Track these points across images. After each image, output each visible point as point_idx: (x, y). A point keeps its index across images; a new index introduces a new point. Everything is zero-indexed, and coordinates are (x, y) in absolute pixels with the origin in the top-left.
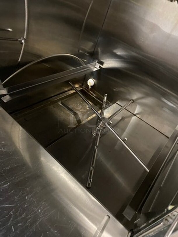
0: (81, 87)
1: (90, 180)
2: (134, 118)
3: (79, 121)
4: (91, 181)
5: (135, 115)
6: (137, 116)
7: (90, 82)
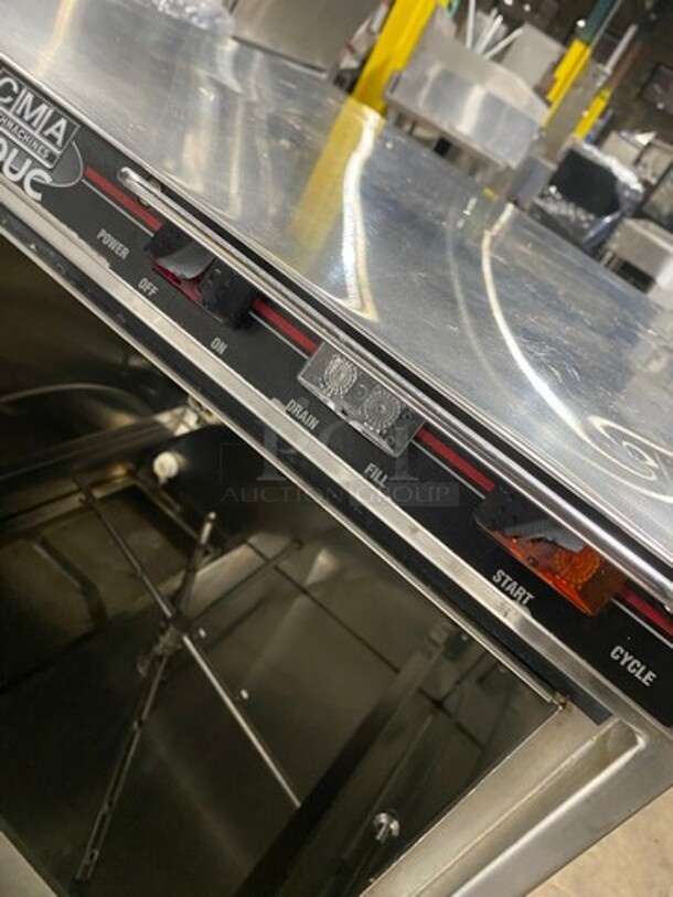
0: (131, 473)
1: (92, 856)
2: (301, 602)
3: (98, 612)
4: (95, 858)
5: (304, 591)
6: (315, 594)
7: (162, 467)
